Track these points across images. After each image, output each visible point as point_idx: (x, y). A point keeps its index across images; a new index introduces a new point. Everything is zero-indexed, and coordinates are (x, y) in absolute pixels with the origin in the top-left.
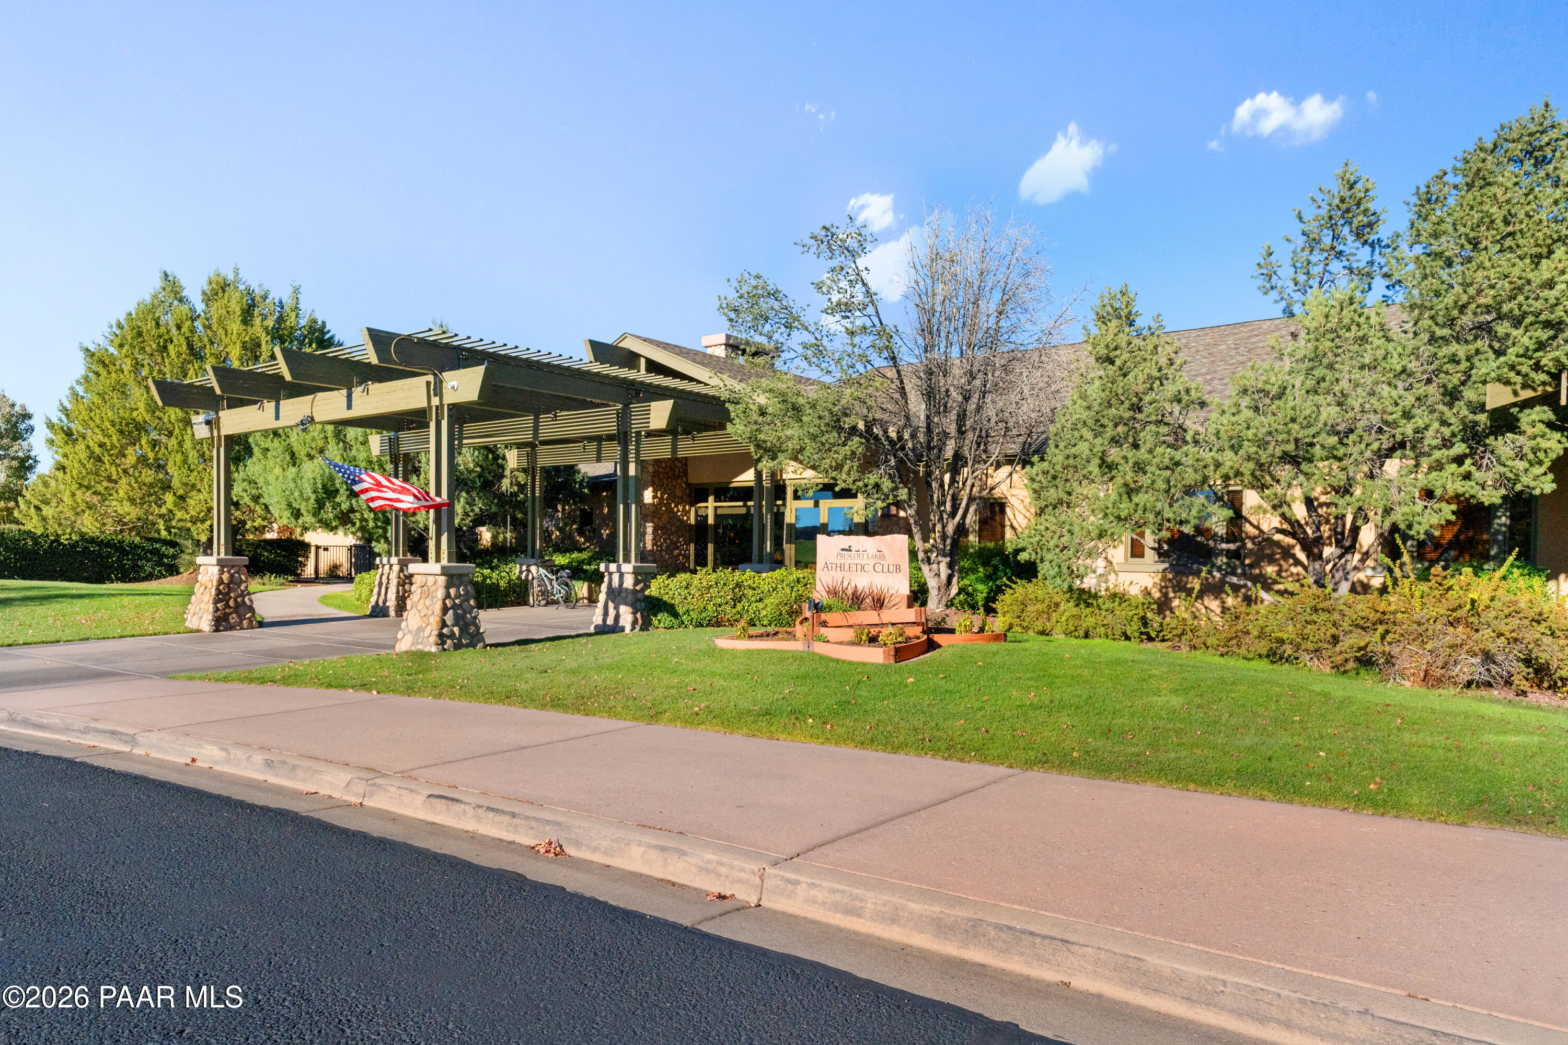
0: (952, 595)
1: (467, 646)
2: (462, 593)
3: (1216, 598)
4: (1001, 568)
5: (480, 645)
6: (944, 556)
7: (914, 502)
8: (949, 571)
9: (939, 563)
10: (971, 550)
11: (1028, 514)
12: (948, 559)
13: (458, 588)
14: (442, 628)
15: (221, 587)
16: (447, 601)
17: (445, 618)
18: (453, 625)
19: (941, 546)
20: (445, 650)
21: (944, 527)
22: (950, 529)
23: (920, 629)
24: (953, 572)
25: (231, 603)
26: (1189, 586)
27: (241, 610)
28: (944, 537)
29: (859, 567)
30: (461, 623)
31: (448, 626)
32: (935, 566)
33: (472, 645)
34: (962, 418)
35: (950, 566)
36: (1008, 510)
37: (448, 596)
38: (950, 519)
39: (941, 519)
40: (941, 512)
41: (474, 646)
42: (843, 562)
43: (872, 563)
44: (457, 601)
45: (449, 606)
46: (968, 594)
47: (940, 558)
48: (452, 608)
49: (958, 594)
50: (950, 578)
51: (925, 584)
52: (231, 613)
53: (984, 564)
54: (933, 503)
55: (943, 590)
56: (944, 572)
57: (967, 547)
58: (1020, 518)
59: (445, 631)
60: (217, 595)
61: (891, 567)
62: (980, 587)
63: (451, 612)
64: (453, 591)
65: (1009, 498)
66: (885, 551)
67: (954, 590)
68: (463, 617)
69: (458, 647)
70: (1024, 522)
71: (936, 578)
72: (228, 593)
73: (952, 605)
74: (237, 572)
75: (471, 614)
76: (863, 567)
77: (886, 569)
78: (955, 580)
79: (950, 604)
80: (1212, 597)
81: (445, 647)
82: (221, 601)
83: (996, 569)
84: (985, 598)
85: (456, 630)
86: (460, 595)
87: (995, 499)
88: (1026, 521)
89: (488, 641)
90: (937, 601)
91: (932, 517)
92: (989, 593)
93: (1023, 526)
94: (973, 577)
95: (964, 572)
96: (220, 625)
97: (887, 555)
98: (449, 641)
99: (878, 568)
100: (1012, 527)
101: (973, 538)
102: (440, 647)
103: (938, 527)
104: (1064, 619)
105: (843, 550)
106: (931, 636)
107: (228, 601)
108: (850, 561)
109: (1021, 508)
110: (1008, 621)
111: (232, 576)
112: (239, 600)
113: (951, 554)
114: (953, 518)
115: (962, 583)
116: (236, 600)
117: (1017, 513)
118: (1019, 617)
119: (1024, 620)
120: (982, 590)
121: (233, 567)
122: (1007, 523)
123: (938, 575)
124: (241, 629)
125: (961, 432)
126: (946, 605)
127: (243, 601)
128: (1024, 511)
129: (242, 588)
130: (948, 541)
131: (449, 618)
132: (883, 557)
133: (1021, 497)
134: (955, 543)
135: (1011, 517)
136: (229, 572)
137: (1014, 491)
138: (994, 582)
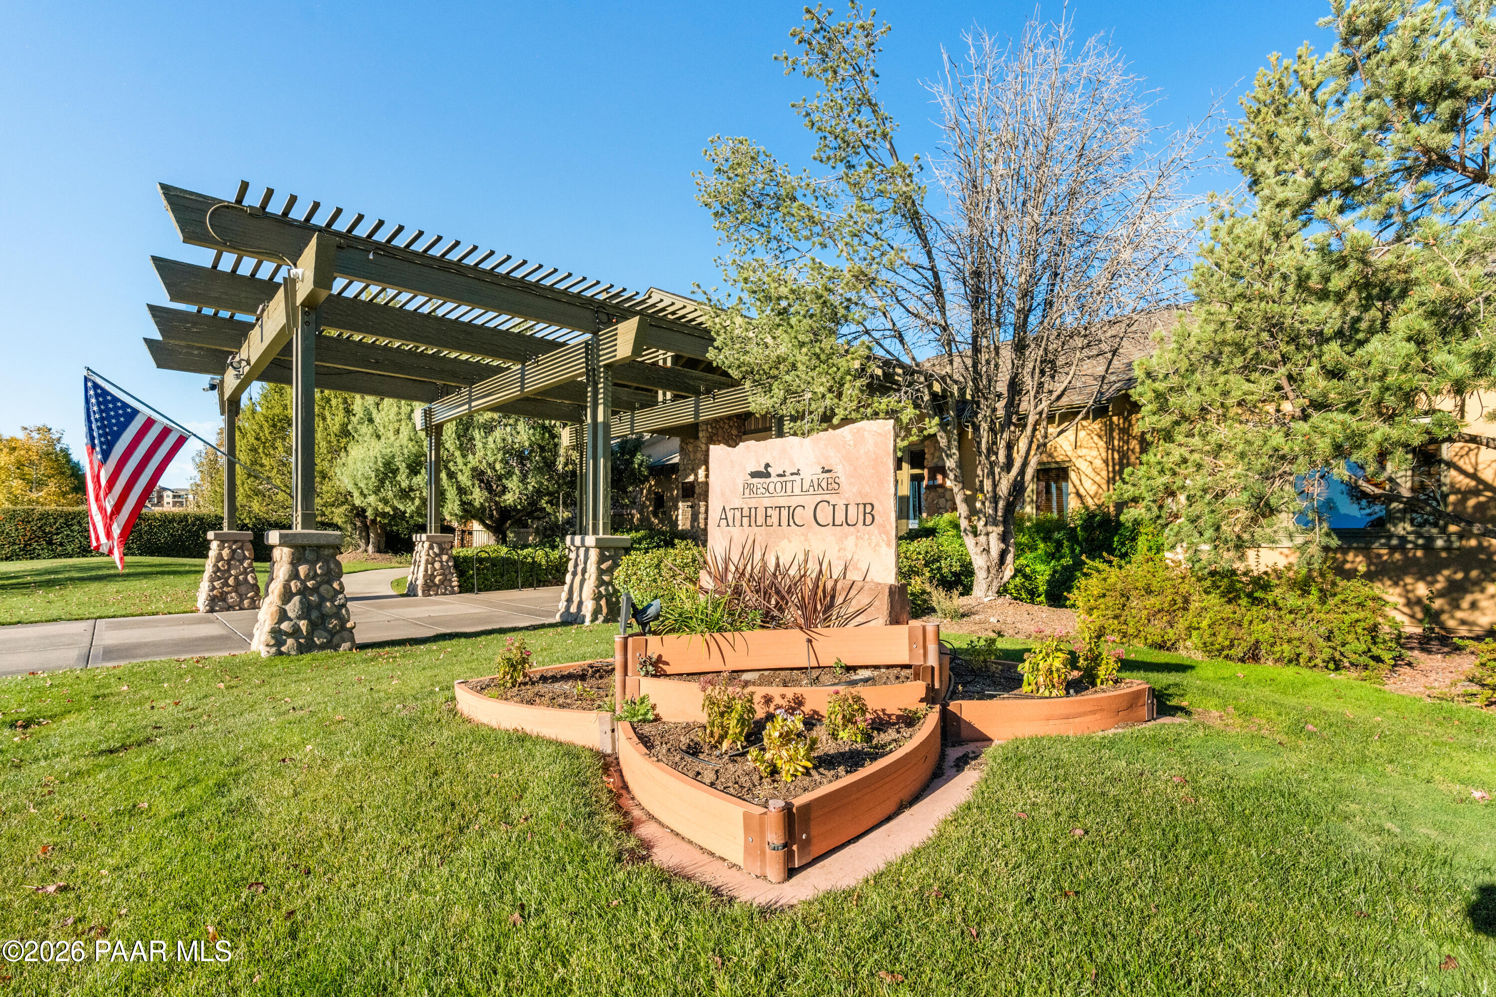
0: (1005, 579)
1: (322, 647)
2: (319, 571)
3: (1396, 584)
4: (1066, 543)
5: (346, 645)
6: (995, 524)
7: (954, 451)
8: (1003, 546)
9: (987, 534)
10: (1028, 524)
11: (1098, 479)
12: (1001, 529)
13: (313, 564)
14: (280, 621)
15: (220, 564)
16: (292, 584)
17: (287, 607)
18: (299, 618)
19: (991, 512)
20: (280, 653)
21: (995, 485)
22: (1004, 488)
23: (919, 688)
24: (1007, 546)
25: (231, 581)
26: (1348, 566)
27: (243, 589)
28: (995, 499)
29: (785, 513)
30: (314, 615)
31: (290, 619)
32: (982, 539)
33: (331, 645)
34: (1022, 326)
35: (1004, 538)
36: (1073, 475)
37: (295, 575)
38: (1003, 474)
39: (992, 473)
40: (992, 465)
41: (336, 648)
42: (753, 503)
43: (810, 501)
44: (310, 584)
45: (294, 590)
46: (1025, 576)
47: (990, 528)
48: (299, 592)
49: (1014, 577)
50: (1003, 555)
51: (971, 563)
52: (230, 592)
53: (1044, 540)
54: (980, 453)
55: (993, 571)
56: (996, 546)
57: (1022, 519)
58: (1088, 484)
59: (285, 626)
60: (215, 573)
61: (852, 510)
62: (1040, 567)
63: (297, 599)
64: (303, 570)
65: (1074, 460)
66: (840, 471)
67: (1008, 572)
68: (319, 606)
69: (302, 649)
70: (1092, 489)
71: (984, 555)
72: (228, 570)
73: (1006, 591)
74: (241, 548)
75: (332, 602)
76: (791, 515)
77: (840, 518)
78: (1010, 558)
79: (1003, 591)
80: (1389, 583)
81: (283, 649)
82: (219, 579)
83: (1059, 544)
84: (1048, 582)
85: (303, 624)
86: (316, 575)
87: (1057, 463)
88: (1095, 487)
89: (360, 638)
90: (985, 586)
91: (979, 472)
92: (1053, 575)
93: (1092, 493)
94: (1030, 555)
95: (1021, 550)
96: (216, 604)
97: (842, 480)
98: (290, 641)
99: (825, 514)
100: (1078, 494)
101: (1029, 509)
102: (273, 650)
103: (988, 485)
104: (1205, 624)
105: (754, 475)
106: (953, 706)
107: (227, 579)
108: (767, 502)
109: (1089, 471)
110: (1098, 623)
111: (233, 552)
112: (241, 577)
113: (1005, 522)
114: (1009, 472)
115: (1017, 562)
116: (236, 578)
117: (1083, 477)
118: (1116, 617)
119: (1125, 623)
120: (1043, 573)
121: (235, 542)
122: (1071, 489)
123: (987, 551)
124: (241, 609)
125: (1020, 347)
126: (998, 592)
127: (246, 580)
128: (1092, 475)
129: (245, 565)
130: (1001, 504)
131: (293, 607)
132: (834, 486)
133: (1089, 459)
134: (1010, 508)
135: (1077, 483)
136: (230, 548)
137: (1081, 452)
138: (1059, 560)
